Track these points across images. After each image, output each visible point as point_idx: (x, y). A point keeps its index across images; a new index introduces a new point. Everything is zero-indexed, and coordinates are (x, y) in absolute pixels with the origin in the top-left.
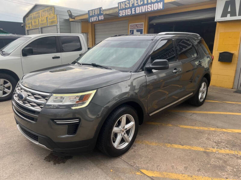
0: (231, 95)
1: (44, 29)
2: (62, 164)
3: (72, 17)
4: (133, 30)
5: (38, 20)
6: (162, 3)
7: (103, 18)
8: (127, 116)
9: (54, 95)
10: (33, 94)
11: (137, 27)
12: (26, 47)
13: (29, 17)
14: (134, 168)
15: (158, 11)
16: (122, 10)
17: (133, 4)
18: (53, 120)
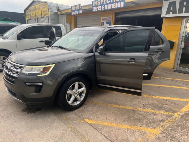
0: (170, 73)
1: (39, 20)
2: (33, 114)
3: (59, 11)
4: (104, 22)
5: (35, 12)
6: (123, 2)
7: (82, 13)
8: (78, 83)
9: (27, 66)
10: (14, 66)
11: (106, 20)
12: (20, 33)
13: (29, 10)
14: (80, 118)
15: (121, 8)
16: (95, 6)
17: (103, 3)
18: (25, 83)
